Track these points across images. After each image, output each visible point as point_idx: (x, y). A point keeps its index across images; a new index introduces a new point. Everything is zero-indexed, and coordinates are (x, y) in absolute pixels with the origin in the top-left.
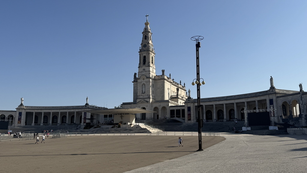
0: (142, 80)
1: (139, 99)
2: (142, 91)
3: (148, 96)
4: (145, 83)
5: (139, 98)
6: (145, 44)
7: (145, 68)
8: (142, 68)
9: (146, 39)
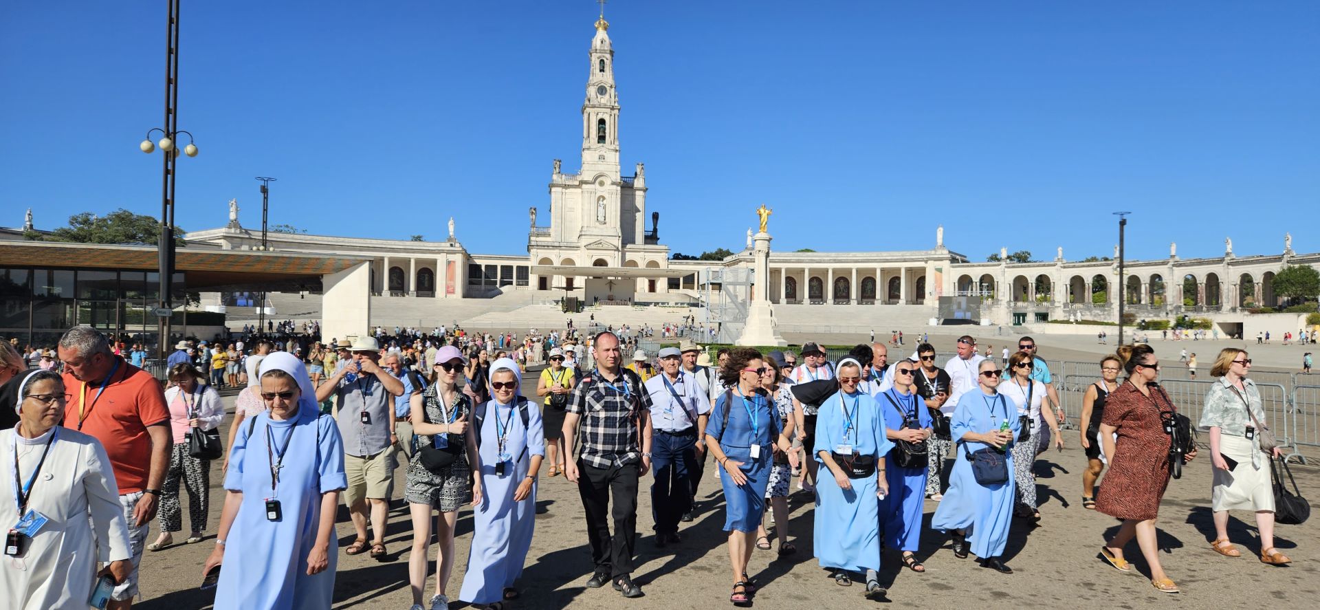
0: (598, 187)
1: (590, 235)
2: (598, 217)
3: (614, 230)
4: (606, 196)
5: (588, 233)
6: (602, 84)
7: (604, 154)
8: (597, 152)
9: (602, 70)
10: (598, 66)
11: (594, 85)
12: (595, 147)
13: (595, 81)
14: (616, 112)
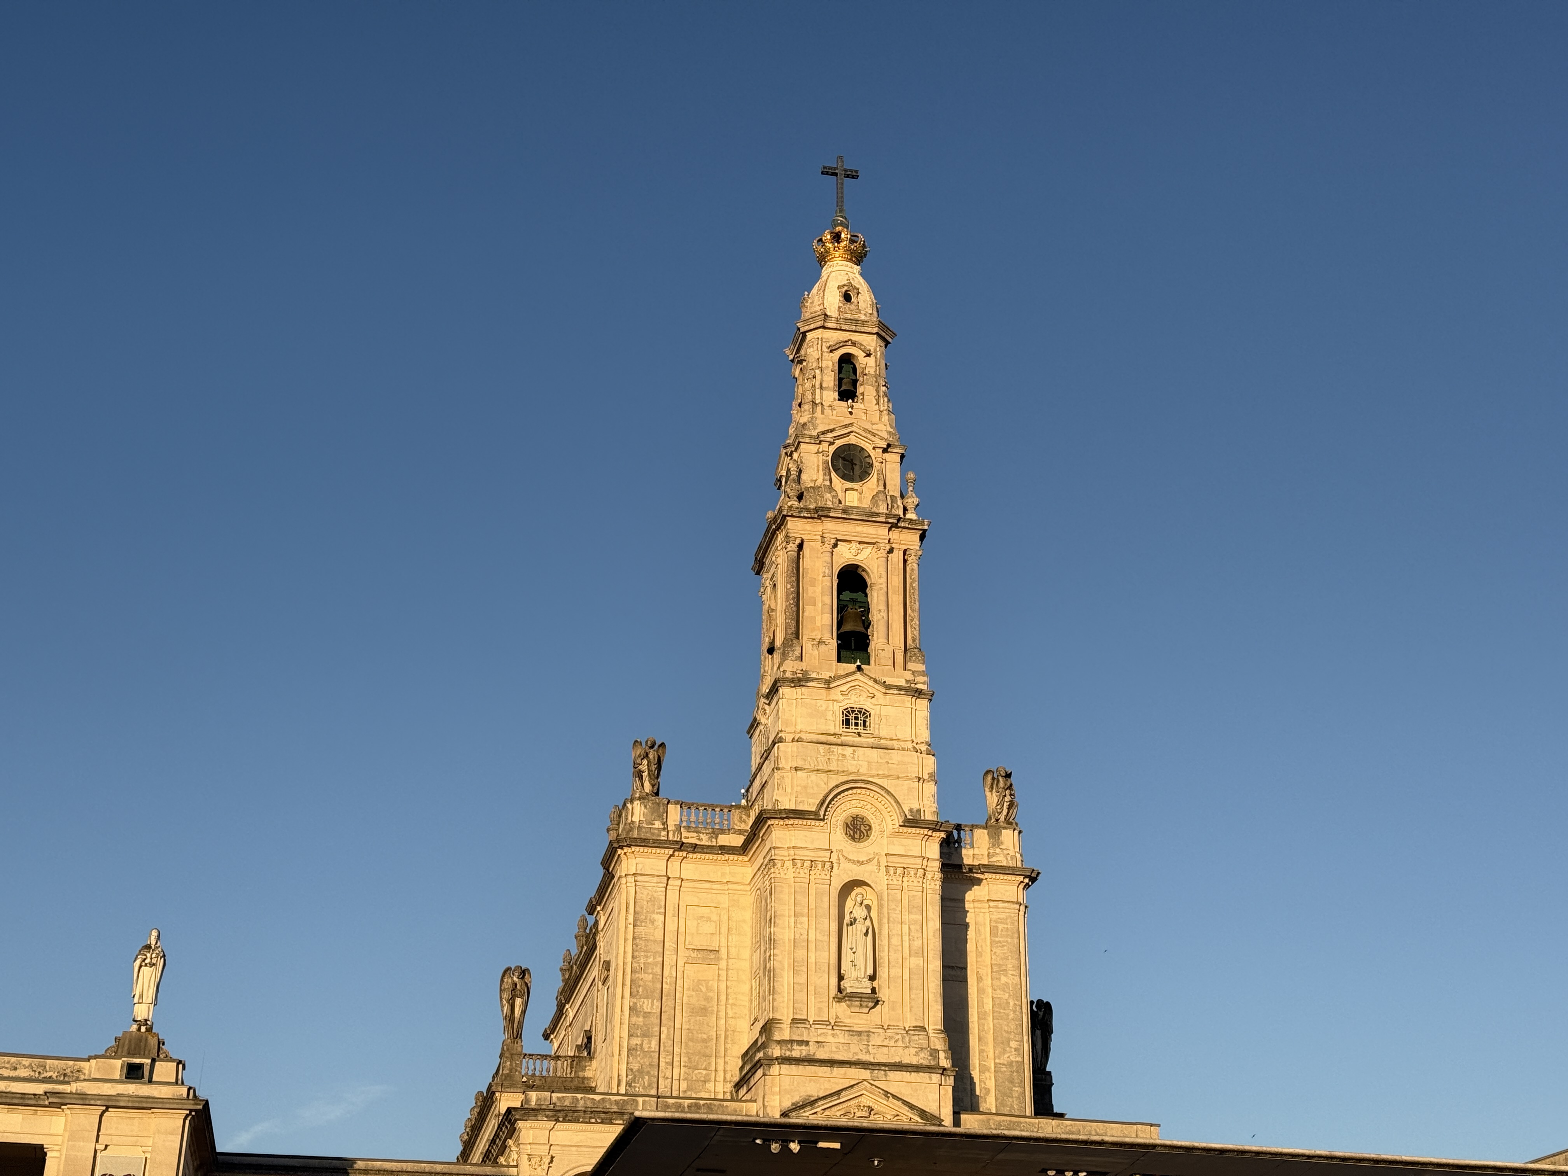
0: (839, 839)
1: (810, 1061)
2: (841, 978)
3: (919, 1039)
4: (879, 879)
5: (797, 1052)
6: (852, 440)
7: (867, 705)
8: (836, 694)
9: (847, 393)
10: (830, 379)
11: (817, 440)
12: (826, 675)
13: (821, 428)
14: (911, 540)
